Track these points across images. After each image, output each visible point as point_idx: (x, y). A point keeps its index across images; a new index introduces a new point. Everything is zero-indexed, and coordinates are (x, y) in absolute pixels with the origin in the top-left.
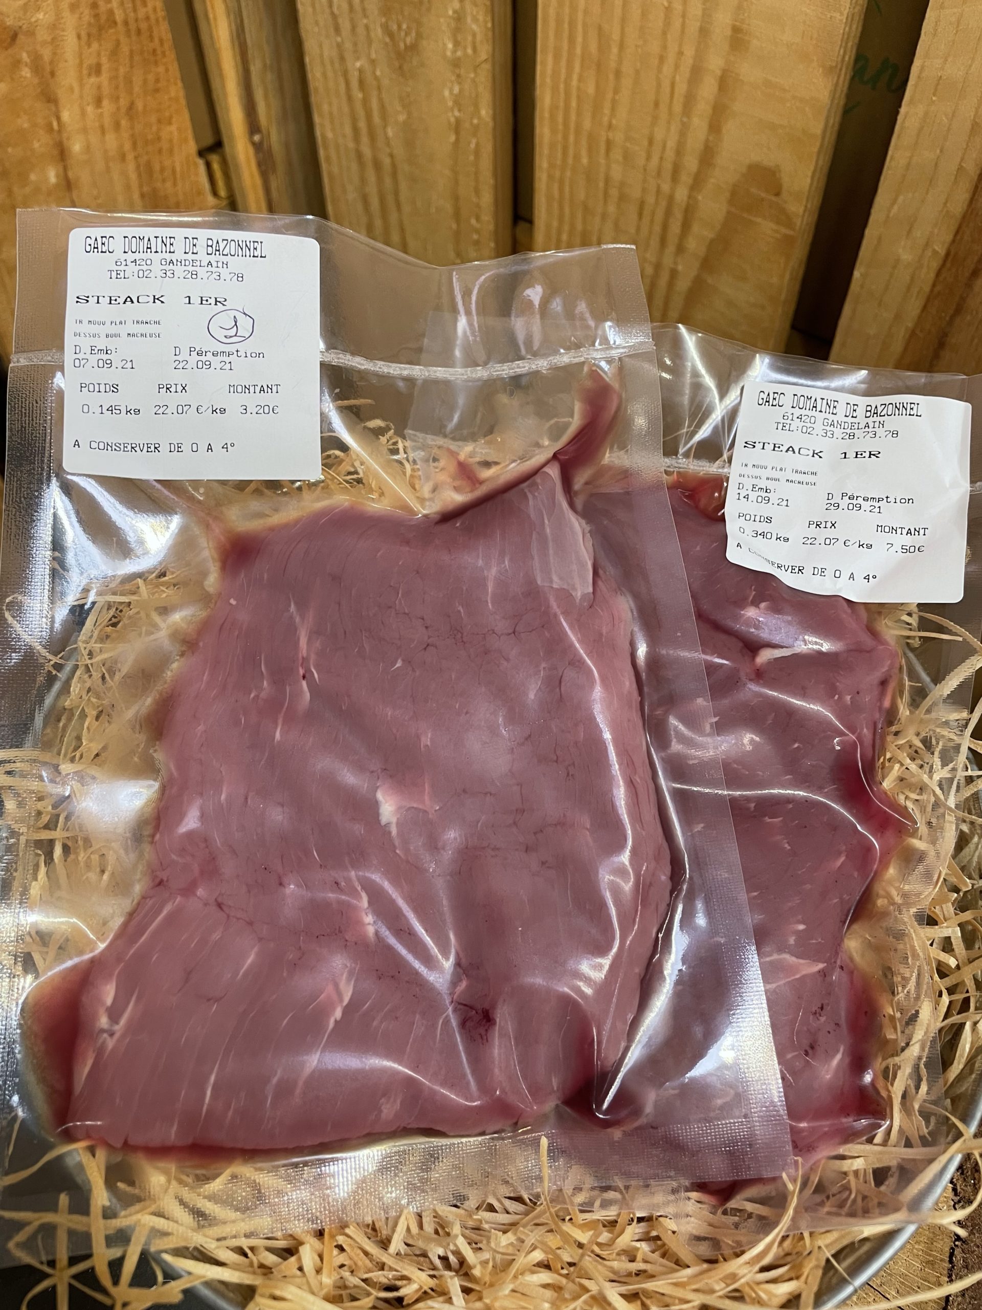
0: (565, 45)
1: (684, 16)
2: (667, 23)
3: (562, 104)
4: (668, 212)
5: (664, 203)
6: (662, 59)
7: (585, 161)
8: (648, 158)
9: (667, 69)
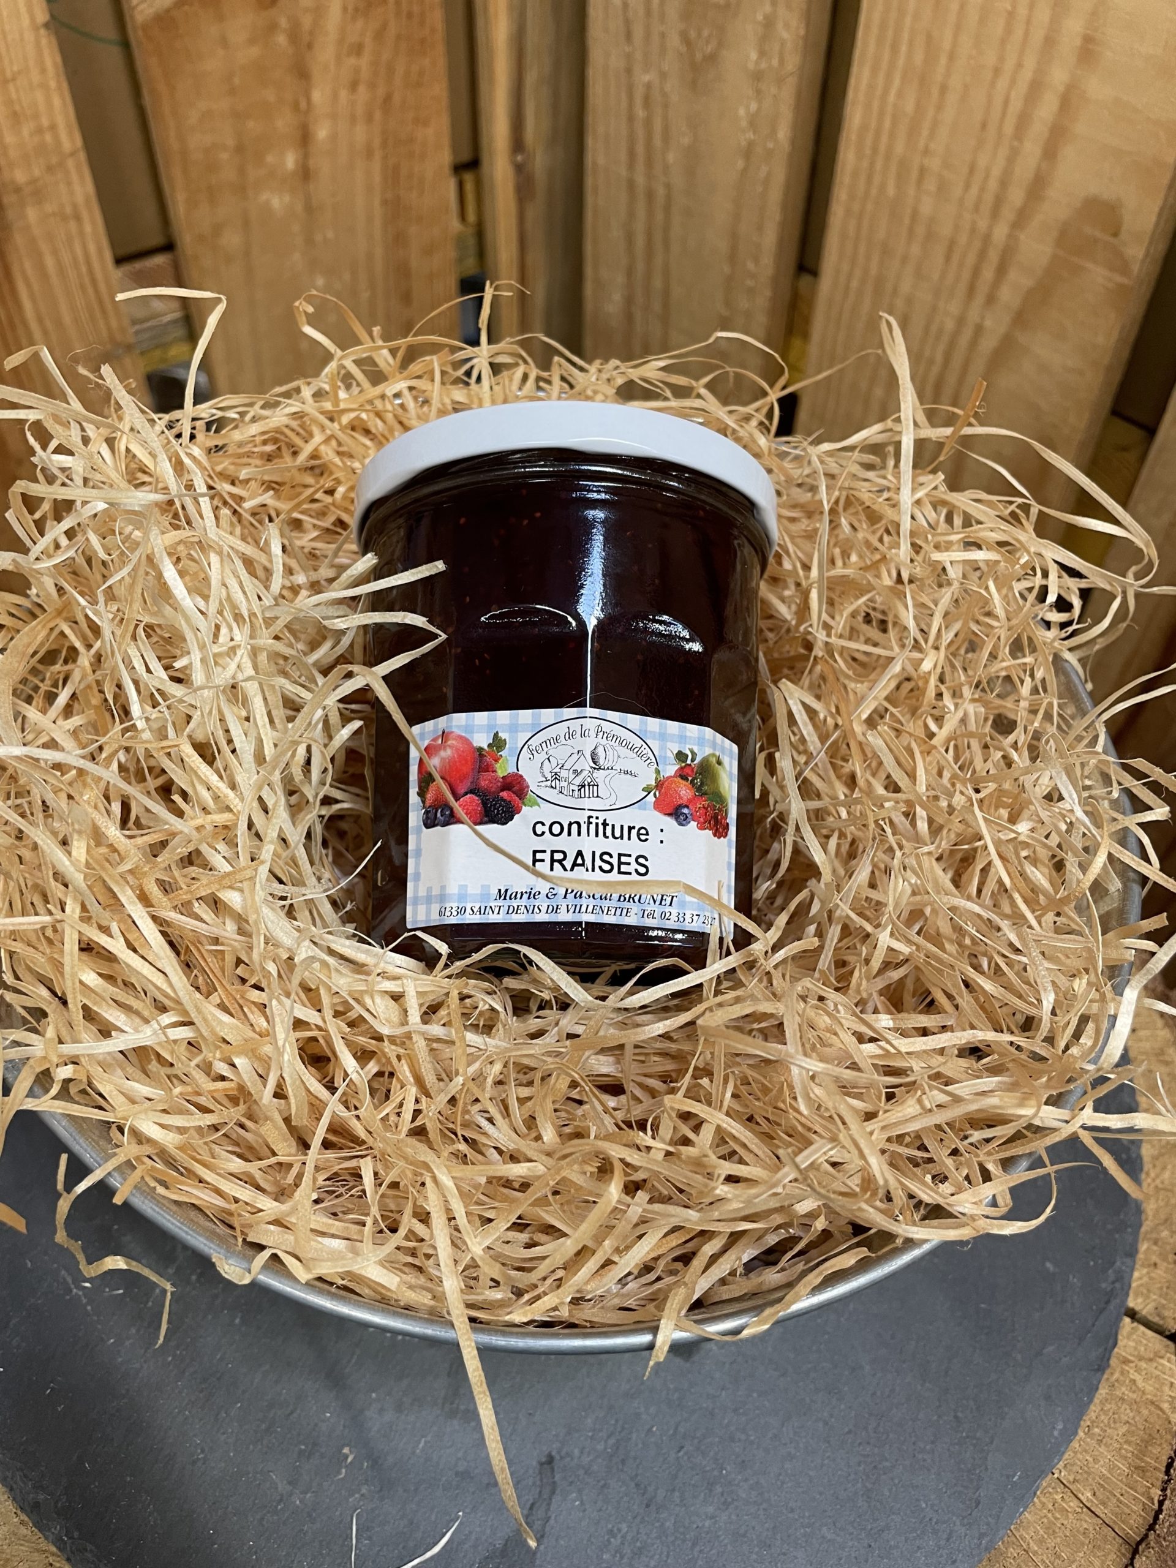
0: (886, 56)
1: (1028, 22)
2: (1008, 30)
3: (873, 125)
4: (982, 255)
5: (977, 244)
6: (997, 71)
7: (891, 191)
8: (967, 186)
9: (1002, 84)
